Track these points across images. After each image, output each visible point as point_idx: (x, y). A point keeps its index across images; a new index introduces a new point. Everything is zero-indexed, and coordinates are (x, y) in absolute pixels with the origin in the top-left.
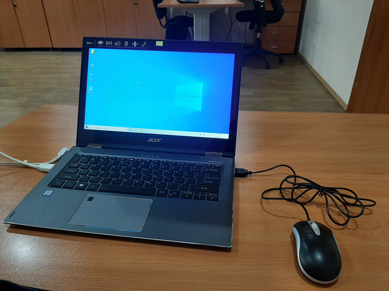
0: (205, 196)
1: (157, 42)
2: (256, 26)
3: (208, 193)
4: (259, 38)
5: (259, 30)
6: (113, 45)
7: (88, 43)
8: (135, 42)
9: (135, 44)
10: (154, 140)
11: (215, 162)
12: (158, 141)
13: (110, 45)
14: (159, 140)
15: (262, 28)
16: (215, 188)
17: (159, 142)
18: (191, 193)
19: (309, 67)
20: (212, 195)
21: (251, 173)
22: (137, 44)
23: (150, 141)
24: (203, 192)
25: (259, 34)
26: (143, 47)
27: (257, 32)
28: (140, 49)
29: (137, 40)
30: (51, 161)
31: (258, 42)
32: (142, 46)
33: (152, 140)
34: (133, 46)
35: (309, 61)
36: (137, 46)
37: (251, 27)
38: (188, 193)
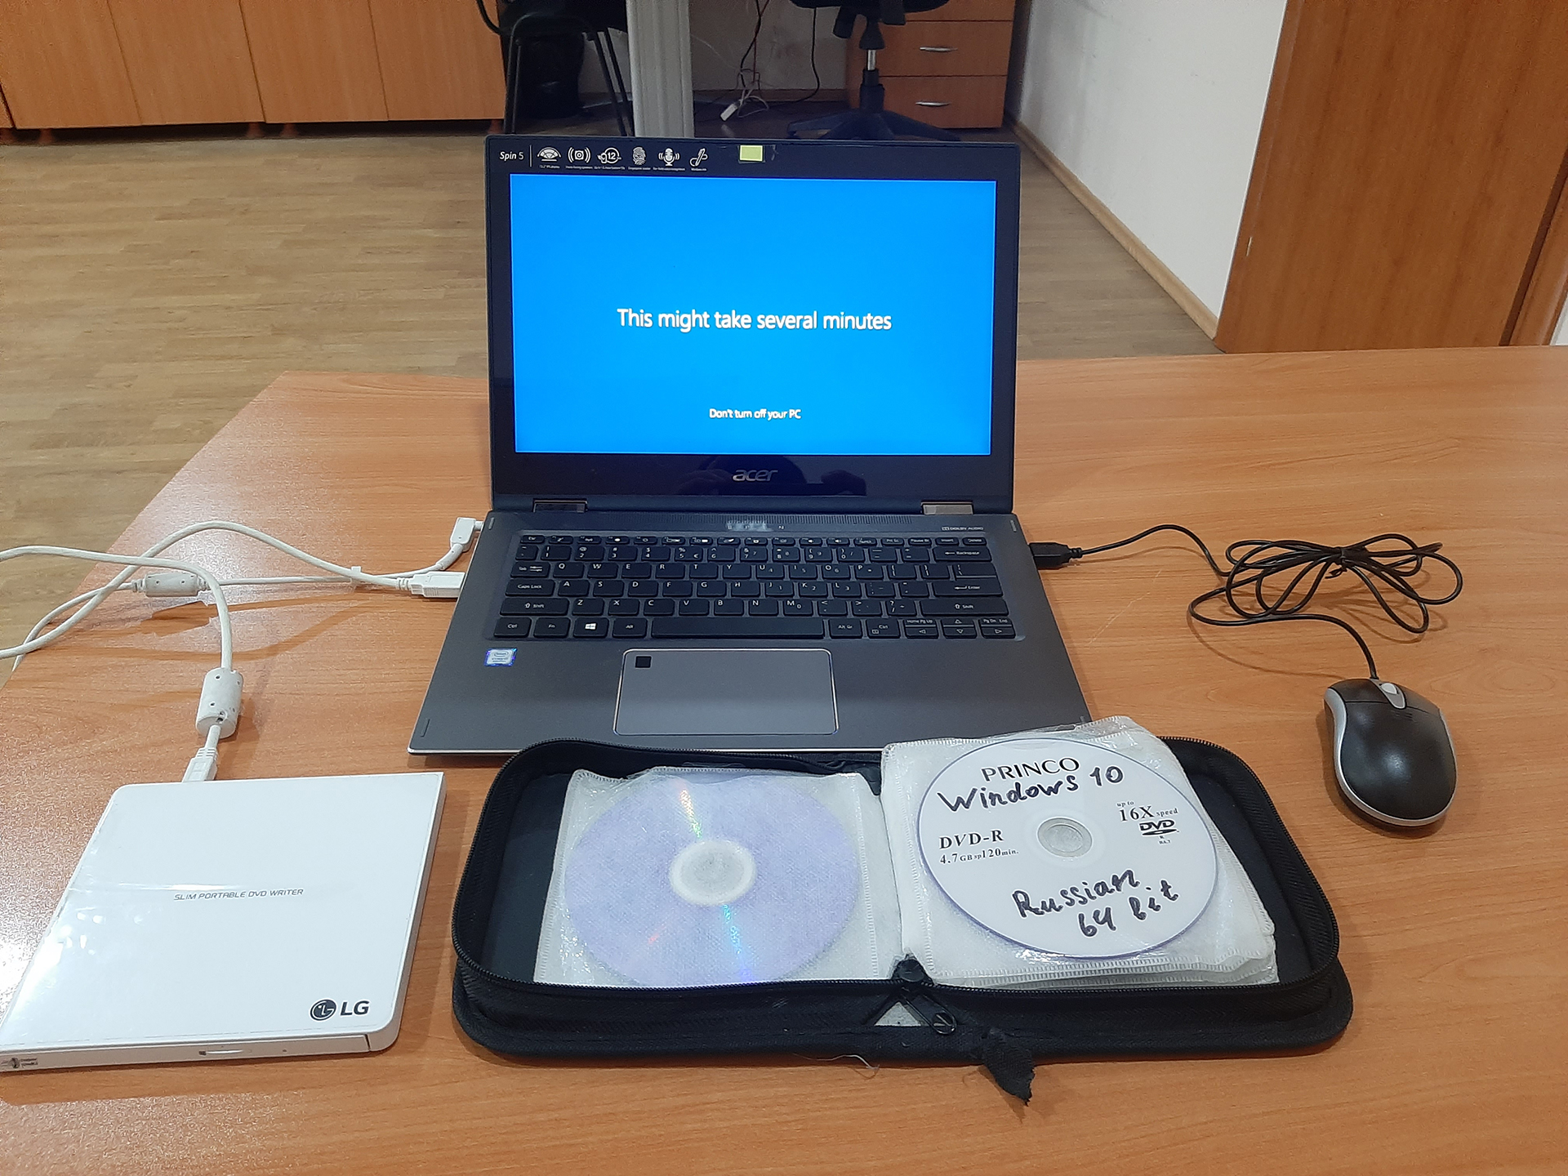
0: (974, 627)
1: (741, 146)
3: (980, 618)
4: (876, 70)
5: (873, 40)
7: (505, 157)
8: (668, 151)
9: (669, 156)
10: (752, 475)
11: (962, 529)
12: (766, 477)
13: (582, 162)
14: (769, 474)
16: (991, 603)
17: (769, 480)
18: (931, 621)
19: (1064, 180)
20: (994, 623)
21: (1078, 553)
22: (678, 156)
23: (741, 477)
24: (965, 616)
25: (872, 55)
26: (695, 167)
27: (865, 46)
28: (689, 173)
29: (676, 145)
30: (438, 565)
31: (872, 84)
32: (694, 162)
33: (745, 476)
34: (663, 163)
35: (1063, 154)
36: (675, 163)
37: (843, 28)
38: (922, 623)
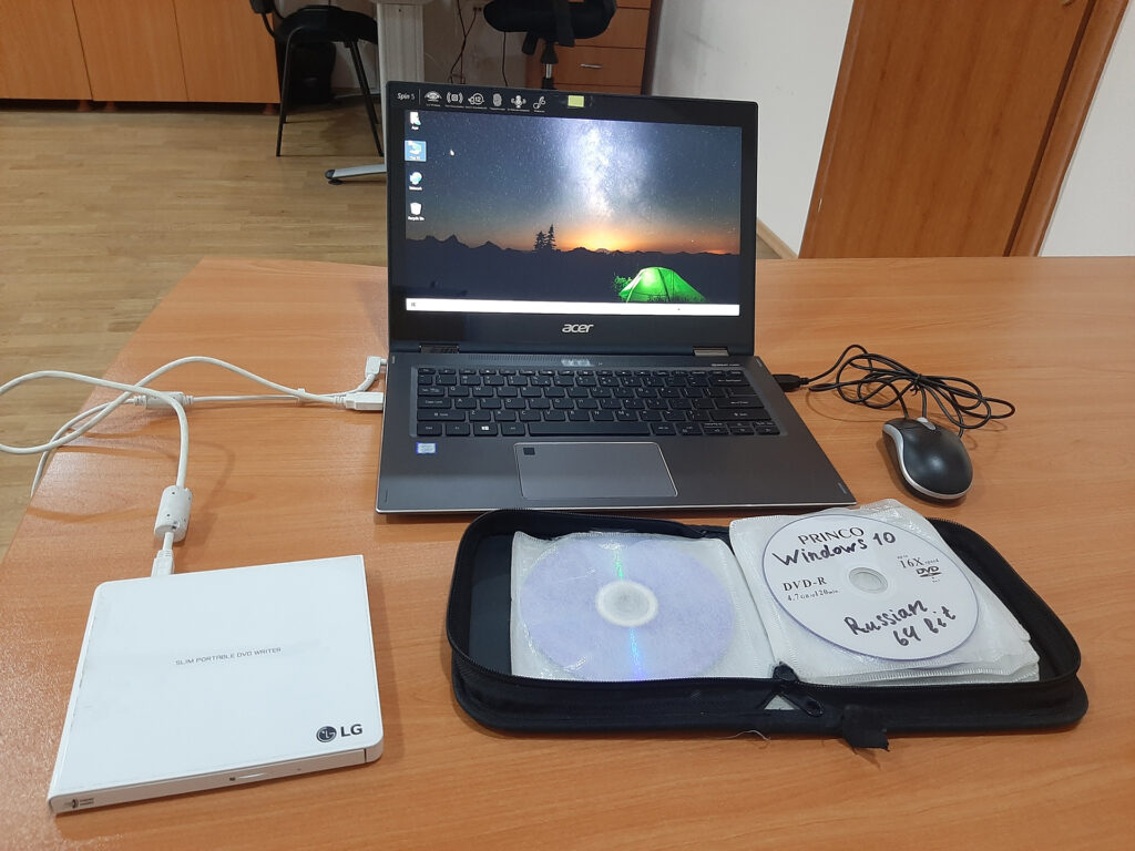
0: (751, 428)
1: (570, 97)
2: (541, 44)
3: (753, 422)
4: (552, 79)
5: (549, 57)
6: (465, 102)
7: (401, 97)
8: (518, 97)
9: (518, 101)
10: (576, 328)
11: (725, 365)
12: (586, 330)
13: (457, 103)
15: (557, 48)
20: (764, 425)
21: (806, 381)
22: (524, 101)
23: (567, 329)
24: (743, 420)
25: (549, 68)
26: (537, 110)
27: (544, 61)
28: (532, 114)
29: (523, 93)
32: (536, 106)
33: (571, 328)
34: (514, 106)
36: (523, 106)
37: (528, 48)
38: (715, 425)
